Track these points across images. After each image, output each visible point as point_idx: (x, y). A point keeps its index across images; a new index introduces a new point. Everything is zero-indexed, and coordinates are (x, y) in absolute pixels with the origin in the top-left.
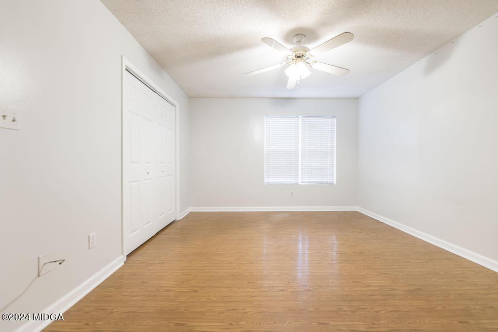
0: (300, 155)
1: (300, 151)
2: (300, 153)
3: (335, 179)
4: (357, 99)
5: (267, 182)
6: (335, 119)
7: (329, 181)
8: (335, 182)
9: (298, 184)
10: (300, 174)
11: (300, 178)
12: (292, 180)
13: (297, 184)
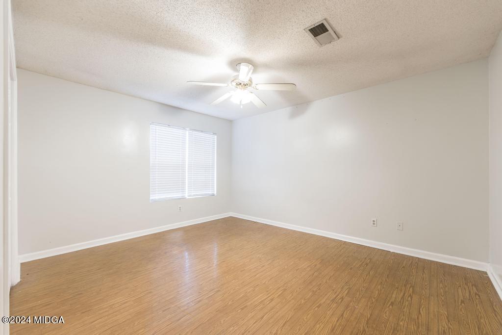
0: (187, 168)
1: (187, 164)
2: (187, 166)
3: (215, 190)
4: (230, 122)
5: (152, 200)
6: (216, 136)
7: (210, 193)
8: (215, 193)
9: (185, 198)
10: (187, 188)
11: (187, 192)
12: (178, 195)
13: (183, 198)
